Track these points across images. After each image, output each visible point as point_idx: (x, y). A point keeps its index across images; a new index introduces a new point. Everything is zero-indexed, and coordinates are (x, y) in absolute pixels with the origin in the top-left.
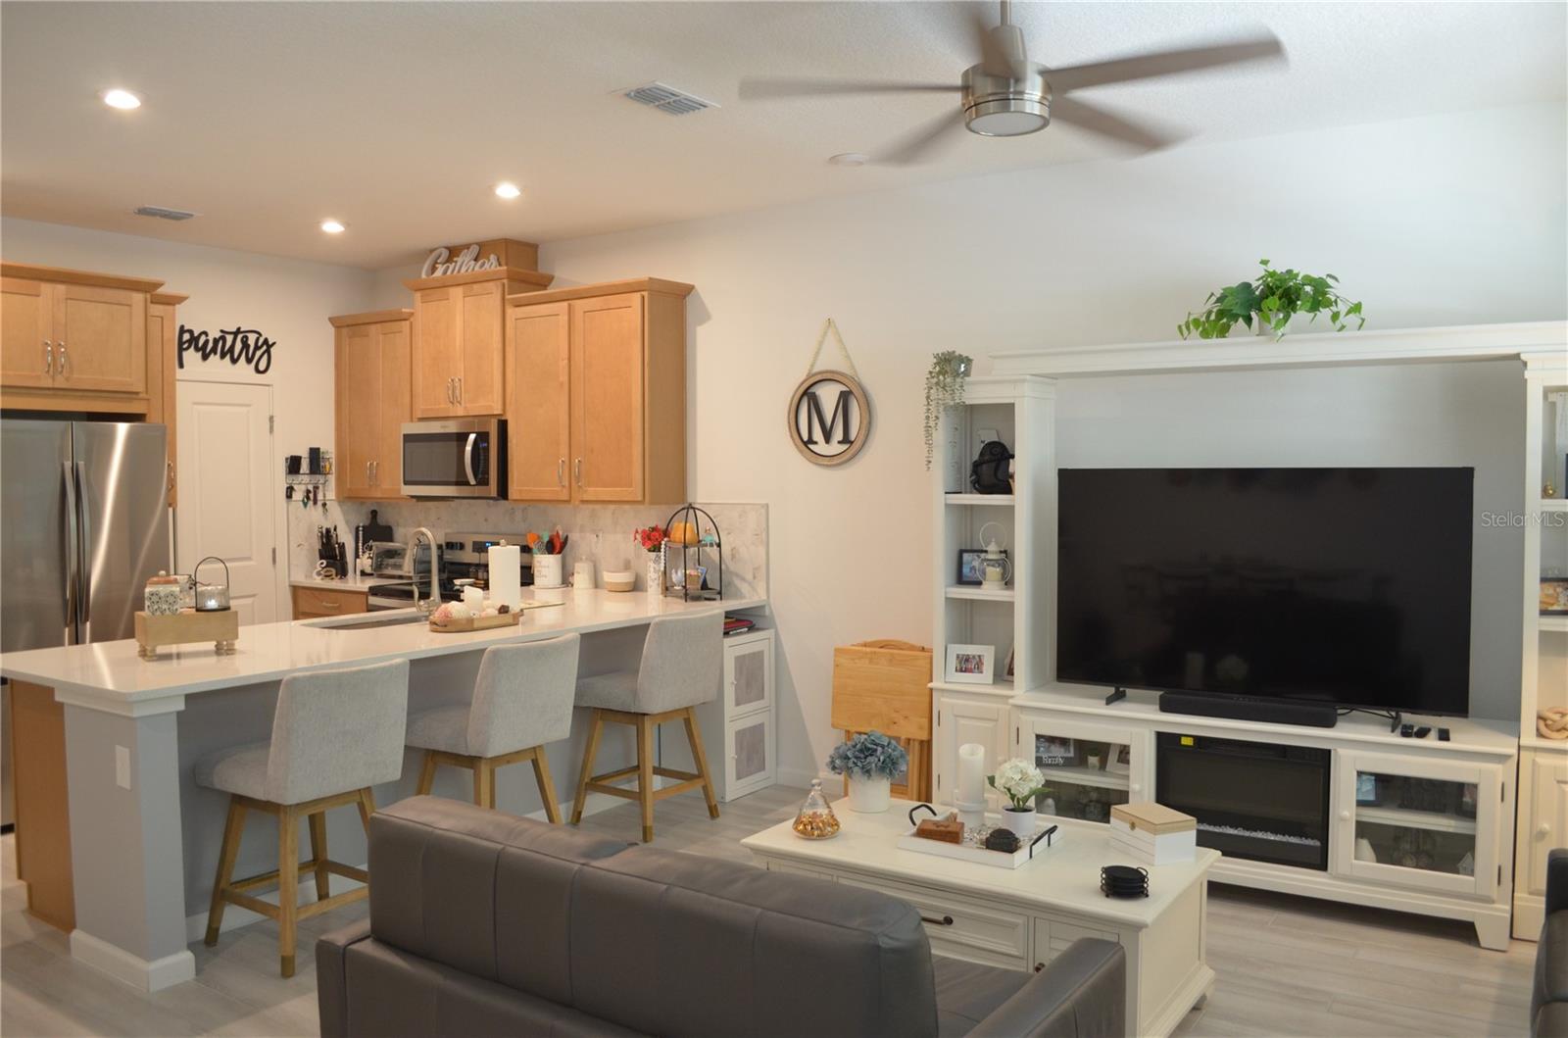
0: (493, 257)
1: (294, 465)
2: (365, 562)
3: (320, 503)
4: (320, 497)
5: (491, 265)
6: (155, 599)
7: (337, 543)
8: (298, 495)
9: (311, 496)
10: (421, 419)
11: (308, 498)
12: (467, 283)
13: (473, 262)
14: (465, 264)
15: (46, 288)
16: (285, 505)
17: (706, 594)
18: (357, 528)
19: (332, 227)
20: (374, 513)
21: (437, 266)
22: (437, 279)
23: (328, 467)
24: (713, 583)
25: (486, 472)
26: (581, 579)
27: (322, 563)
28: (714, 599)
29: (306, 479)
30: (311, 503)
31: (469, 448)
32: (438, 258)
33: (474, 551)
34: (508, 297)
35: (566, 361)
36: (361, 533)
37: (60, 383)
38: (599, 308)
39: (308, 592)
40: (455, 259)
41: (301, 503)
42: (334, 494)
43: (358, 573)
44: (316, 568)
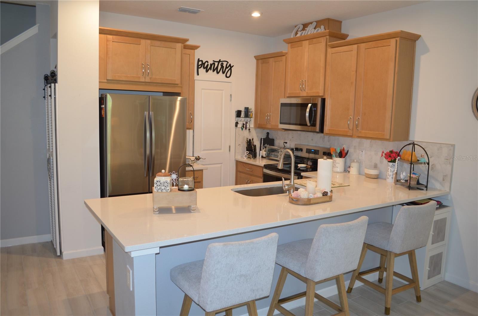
0: (322, 27)
1: (239, 114)
2: (263, 153)
3: (248, 129)
4: (248, 126)
5: (322, 29)
6: (158, 183)
7: (253, 145)
8: (240, 125)
9: (245, 126)
10: (288, 97)
11: (243, 127)
12: (311, 38)
13: (313, 30)
14: (310, 31)
15: (143, 41)
16: (235, 129)
17: (419, 186)
18: (261, 139)
19: (256, 14)
20: (268, 133)
21: (298, 32)
22: (298, 37)
23: (251, 115)
24: (423, 181)
25: (315, 121)
26: (354, 170)
27: (247, 153)
28: (423, 189)
29: (243, 119)
30: (244, 129)
31: (308, 110)
32: (298, 29)
33: (306, 153)
34: (328, 44)
35: (355, 72)
36: (262, 141)
37: (148, 80)
38: (373, 47)
39: (241, 163)
40: (306, 29)
41: (241, 129)
42: (253, 125)
43: (261, 156)
44: (245, 154)
